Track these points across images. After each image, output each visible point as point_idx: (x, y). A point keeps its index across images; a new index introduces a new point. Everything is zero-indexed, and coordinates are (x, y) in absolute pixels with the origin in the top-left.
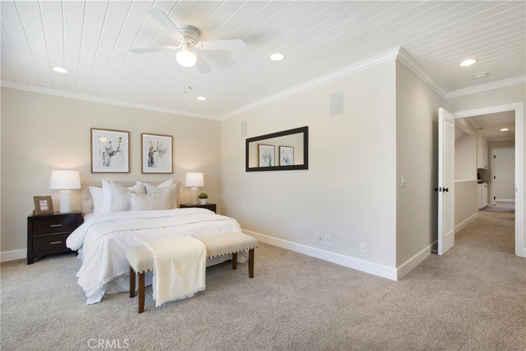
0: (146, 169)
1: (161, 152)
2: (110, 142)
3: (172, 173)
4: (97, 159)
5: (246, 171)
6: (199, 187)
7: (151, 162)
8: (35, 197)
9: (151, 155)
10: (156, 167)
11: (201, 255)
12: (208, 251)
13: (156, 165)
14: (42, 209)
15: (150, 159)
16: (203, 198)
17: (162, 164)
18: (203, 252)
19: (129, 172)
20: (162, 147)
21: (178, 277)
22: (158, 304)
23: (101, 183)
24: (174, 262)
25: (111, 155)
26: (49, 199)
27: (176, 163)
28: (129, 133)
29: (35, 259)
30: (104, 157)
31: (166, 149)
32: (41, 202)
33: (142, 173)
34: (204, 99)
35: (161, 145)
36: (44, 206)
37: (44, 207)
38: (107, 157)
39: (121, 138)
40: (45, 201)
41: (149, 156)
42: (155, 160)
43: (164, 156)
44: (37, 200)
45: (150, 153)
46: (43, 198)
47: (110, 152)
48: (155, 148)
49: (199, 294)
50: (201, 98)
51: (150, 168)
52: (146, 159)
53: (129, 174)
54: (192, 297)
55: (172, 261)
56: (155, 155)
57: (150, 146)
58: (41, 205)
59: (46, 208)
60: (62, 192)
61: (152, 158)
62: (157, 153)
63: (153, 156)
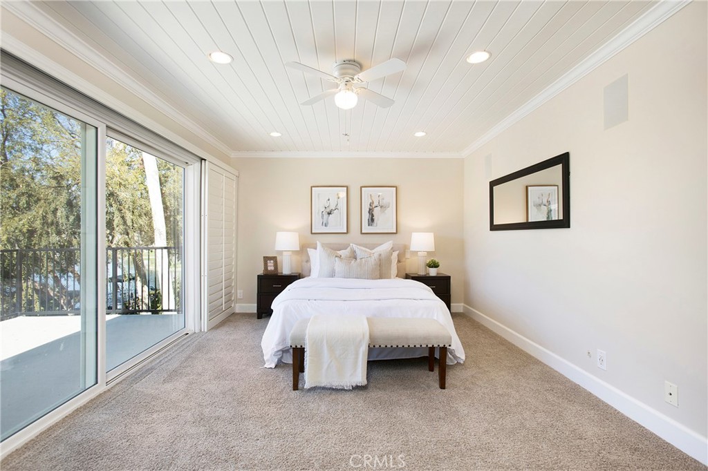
0: (366, 229)
2: (329, 200)
3: (396, 233)
4: (317, 219)
5: (491, 230)
6: (428, 252)
7: (372, 220)
8: (264, 257)
9: (371, 211)
11: (360, 341)
12: (371, 338)
14: (269, 268)
15: (371, 216)
16: (432, 267)
17: (385, 222)
18: (363, 337)
19: (347, 233)
20: (384, 201)
21: (331, 362)
22: (307, 386)
23: (316, 244)
24: (327, 342)
25: (329, 214)
26: (274, 259)
27: (401, 220)
28: (347, 187)
29: (263, 315)
30: (323, 216)
31: (389, 203)
32: (268, 261)
33: (362, 233)
34: (424, 134)
35: (383, 199)
37: (271, 267)
38: (326, 216)
39: (339, 194)
40: (272, 261)
41: (369, 212)
42: (375, 218)
43: (386, 211)
44: (266, 259)
45: (370, 210)
46: (271, 258)
47: (328, 210)
48: (376, 203)
49: (357, 388)
50: (420, 134)
51: (370, 227)
52: (366, 216)
53: (348, 235)
54: (349, 390)
55: (325, 341)
56: (376, 212)
57: (370, 201)
58: (269, 264)
59: (272, 268)
60: (285, 253)
61: (373, 216)
62: (379, 208)
63: (374, 213)
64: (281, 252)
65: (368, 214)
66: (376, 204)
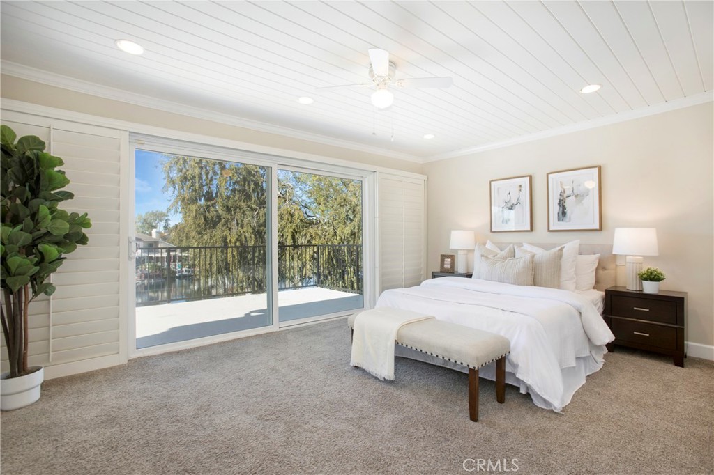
0: (556, 225)
1: (579, 196)
2: (510, 193)
3: (600, 230)
8: (442, 255)
9: (562, 204)
10: (570, 221)
11: (388, 335)
13: (570, 218)
14: (446, 266)
15: (561, 209)
16: (650, 280)
17: (582, 215)
18: (391, 332)
19: (531, 230)
20: (581, 188)
25: (510, 209)
26: (452, 257)
27: (608, 211)
28: (530, 177)
30: (503, 211)
31: (589, 190)
32: (446, 260)
33: (549, 230)
34: (596, 87)
35: (579, 185)
36: (447, 264)
38: (506, 212)
39: (520, 186)
40: (449, 260)
41: (559, 204)
42: (568, 211)
43: (584, 201)
44: (443, 257)
45: (560, 201)
46: (448, 257)
47: (509, 205)
50: (589, 89)
51: (561, 223)
52: (555, 209)
56: (570, 202)
57: (561, 190)
58: (445, 262)
59: (449, 266)
60: (460, 252)
61: (564, 208)
62: (573, 198)
63: (566, 205)
64: (456, 251)
65: (558, 207)
66: (568, 193)
